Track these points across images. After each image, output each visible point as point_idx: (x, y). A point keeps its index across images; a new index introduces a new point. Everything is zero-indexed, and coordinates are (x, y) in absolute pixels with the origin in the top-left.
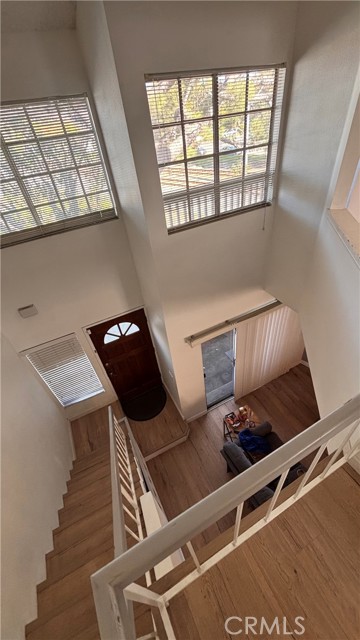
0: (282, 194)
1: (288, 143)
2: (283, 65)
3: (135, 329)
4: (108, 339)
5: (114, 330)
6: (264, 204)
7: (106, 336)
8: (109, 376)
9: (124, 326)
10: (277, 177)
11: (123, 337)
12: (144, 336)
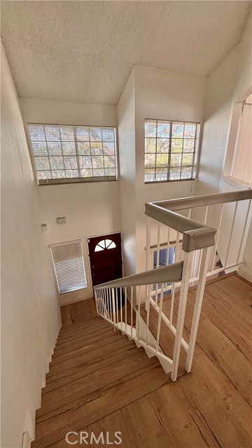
0: (200, 174)
1: (202, 152)
2: (199, 123)
3: (113, 246)
4: (98, 249)
5: (102, 243)
6: (191, 179)
7: (97, 246)
8: (92, 276)
9: (108, 242)
10: (198, 167)
11: (106, 249)
12: (118, 251)
